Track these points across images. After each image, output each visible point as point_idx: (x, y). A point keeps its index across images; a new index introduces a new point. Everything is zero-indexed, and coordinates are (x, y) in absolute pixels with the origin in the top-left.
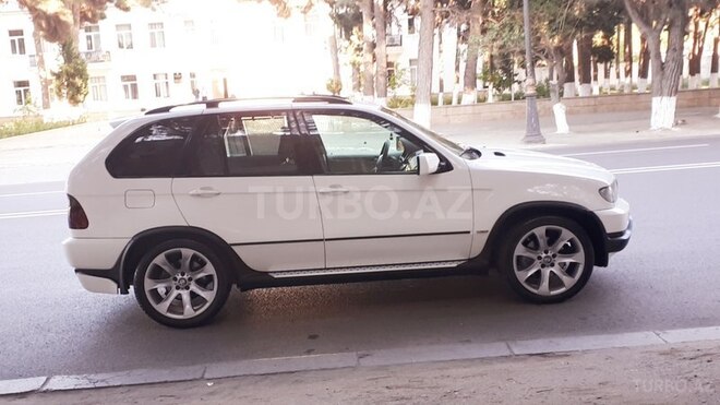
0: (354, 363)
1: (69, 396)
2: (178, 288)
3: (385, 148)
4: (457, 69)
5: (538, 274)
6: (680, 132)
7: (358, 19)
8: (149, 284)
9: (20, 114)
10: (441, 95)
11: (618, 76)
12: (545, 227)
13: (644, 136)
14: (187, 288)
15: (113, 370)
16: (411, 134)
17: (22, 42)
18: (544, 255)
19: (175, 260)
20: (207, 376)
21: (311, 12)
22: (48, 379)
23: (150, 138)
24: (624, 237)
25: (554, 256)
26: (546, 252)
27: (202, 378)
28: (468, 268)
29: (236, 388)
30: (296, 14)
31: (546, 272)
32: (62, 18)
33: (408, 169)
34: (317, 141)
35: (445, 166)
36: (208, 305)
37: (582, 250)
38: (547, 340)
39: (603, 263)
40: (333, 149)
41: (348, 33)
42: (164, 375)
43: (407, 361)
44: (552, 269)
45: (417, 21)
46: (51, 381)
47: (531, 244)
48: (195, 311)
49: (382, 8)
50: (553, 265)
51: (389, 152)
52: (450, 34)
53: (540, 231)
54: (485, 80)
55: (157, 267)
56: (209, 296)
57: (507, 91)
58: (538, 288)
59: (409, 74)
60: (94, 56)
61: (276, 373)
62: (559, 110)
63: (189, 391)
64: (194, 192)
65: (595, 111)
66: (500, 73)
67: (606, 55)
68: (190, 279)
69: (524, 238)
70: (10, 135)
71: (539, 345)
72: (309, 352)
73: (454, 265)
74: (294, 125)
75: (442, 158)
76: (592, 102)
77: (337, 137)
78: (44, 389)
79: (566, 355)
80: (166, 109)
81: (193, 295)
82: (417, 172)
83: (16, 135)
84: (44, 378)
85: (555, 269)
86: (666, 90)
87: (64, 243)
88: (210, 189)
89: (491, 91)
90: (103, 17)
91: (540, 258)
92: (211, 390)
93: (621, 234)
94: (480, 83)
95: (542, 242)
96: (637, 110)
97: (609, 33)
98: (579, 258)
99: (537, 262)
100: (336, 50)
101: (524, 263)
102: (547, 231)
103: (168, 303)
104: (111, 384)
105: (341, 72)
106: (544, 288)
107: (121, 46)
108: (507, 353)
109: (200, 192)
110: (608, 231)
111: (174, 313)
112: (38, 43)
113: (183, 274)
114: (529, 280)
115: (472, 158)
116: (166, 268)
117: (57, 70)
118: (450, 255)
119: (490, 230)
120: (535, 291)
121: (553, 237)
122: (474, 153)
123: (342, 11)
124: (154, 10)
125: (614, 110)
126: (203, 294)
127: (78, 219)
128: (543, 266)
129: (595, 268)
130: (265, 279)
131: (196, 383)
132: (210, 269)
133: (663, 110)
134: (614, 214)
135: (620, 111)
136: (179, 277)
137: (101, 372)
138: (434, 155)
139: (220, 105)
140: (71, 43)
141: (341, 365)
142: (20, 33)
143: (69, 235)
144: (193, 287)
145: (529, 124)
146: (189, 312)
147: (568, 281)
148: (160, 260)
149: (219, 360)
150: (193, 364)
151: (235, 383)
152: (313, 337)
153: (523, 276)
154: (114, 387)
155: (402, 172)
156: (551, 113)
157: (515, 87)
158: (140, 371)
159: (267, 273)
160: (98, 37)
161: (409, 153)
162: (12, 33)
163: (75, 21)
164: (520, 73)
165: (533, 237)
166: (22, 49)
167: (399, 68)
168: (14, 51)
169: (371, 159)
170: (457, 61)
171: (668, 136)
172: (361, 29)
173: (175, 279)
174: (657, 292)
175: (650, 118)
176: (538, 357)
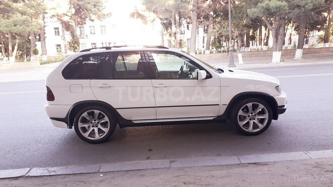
0: (168, 166)
1: (37, 179)
2: (93, 126)
3: (182, 68)
4: (204, 42)
5: (248, 123)
6: (282, 64)
7: (170, 24)
8: (80, 125)
9: (58, 55)
10: (198, 51)
11: (257, 45)
12: (252, 103)
13: (269, 65)
14: (97, 127)
15: (61, 165)
16: (194, 62)
17: (58, 31)
18: (251, 115)
19: (91, 114)
20: (101, 171)
21: (154, 23)
22: (30, 169)
23: (89, 62)
24: (285, 108)
25: (255, 115)
26: (252, 114)
27: (99, 171)
28: (218, 120)
29: (113, 178)
30: (149, 23)
31: (252, 122)
32: (70, 23)
33: (191, 77)
34: (154, 65)
35: (209, 76)
36: (105, 134)
37: (267, 113)
38: (256, 156)
39: (276, 118)
40: (161, 68)
41: (167, 29)
42: (82, 169)
43: (192, 166)
44: (254, 121)
45: (190, 26)
46: (32, 170)
47: (245, 110)
48: (100, 136)
49: (178, 21)
50: (254, 119)
51: (184, 70)
52: (201, 30)
53: (250, 105)
54: (212, 46)
55: (84, 118)
56: (106, 130)
57: (219, 50)
58: (247, 129)
59: (187, 43)
60: (82, 36)
61: (132, 170)
62: (240, 56)
63: (91, 179)
64: (100, 86)
65: (251, 56)
66: (217, 43)
67: (253, 38)
68: (98, 123)
69: (242, 108)
70: (52, 62)
71: (252, 158)
72: (148, 158)
73: (212, 118)
74: (144, 58)
75: (207, 72)
76: (250, 53)
77: (162, 63)
78: (27, 175)
79: (265, 164)
80: (89, 50)
81: (99, 130)
82: (197, 78)
83: (55, 62)
84: (29, 169)
85: (256, 121)
86: (278, 49)
87: (45, 106)
88: (107, 84)
89: (215, 49)
90: (85, 24)
91: (249, 116)
92: (102, 179)
93: (284, 106)
94: (211, 47)
95: (250, 109)
96: (265, 56)
97: (255, 30)
98: (266, 116)
99: (248, 118)
100: (163, 35)
101: (242, 118)
102: (253, 105)
103: (88, 133)
104: (57, 174)
105: (164, 42)
106: (251, 129)
107: (91, 33)
108: (238, 162)
109: (102, 86)
110: (279, 105)
111: (91, 137)
112: (63, 31)
113: (95, 121)
114: (244, 126)
115: (220, 73)
116: (87, 118)
117: (69, 41)
118: (210, 114)
119: (228, 104)
120: (247, 130)
121: (255, 107)
122: (221, 71)
123: (165, 22)
124: (102, 21)
125: (257, 56)
126: (103, 129)
127: (50, 97)
128: (250, 120)
129: (273, 120)
130: (130, 123)
131: (96, 174)
132: (106, 119)
133: (277, 56)
134: (281, 97)
135: (260, 56)
136: (93, 122)
137: (55, 166)
138: (205, 71)
139: (112, 48)
140: (74, 32)
141: (162, 167)
142: (57, 28)
143: (47, 104)
144: (100, 126)
145: (230, 60)
146: (97, 137)
147: (261, 126)
148: (85, 114)
149: (108, 162)
150: (96, 163)
151: (113, 175)
152: (150, 150)
153: (241, 124)
154: (58, 175)
155: (189, 78)
156: (237, 57)
157: (222, 49)
158: (71, 167)
159: (131, 120)
160: (84, 30)
161: (192, 70)
162: (55, 29)
163: (76, 25)
164: (224, 44)
165: (247, 107)
166: (59, 35)
167: (184, 41)
168: (56, 35)
169: (176, 72)
170: (204, 40)
171: (279, 65)
172: (171, 28)
173: (92, 123)
174: (298, 131)
175: (272, 59)
176: (253, 165)
